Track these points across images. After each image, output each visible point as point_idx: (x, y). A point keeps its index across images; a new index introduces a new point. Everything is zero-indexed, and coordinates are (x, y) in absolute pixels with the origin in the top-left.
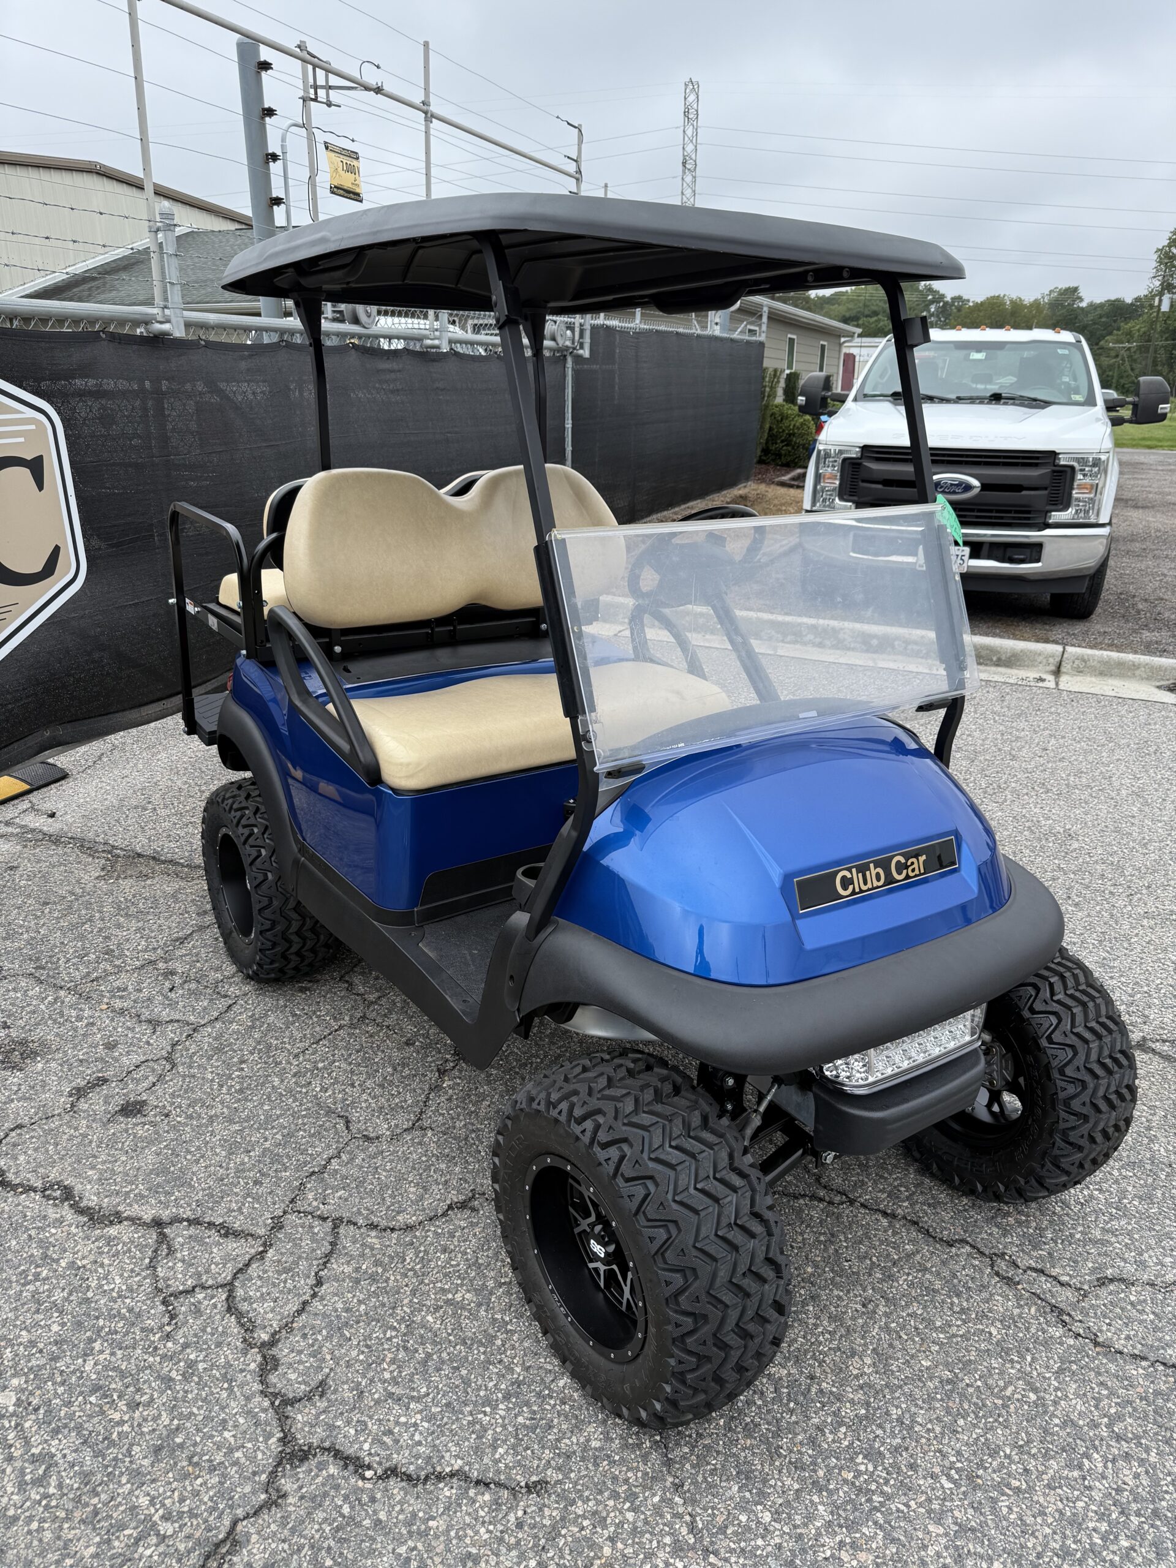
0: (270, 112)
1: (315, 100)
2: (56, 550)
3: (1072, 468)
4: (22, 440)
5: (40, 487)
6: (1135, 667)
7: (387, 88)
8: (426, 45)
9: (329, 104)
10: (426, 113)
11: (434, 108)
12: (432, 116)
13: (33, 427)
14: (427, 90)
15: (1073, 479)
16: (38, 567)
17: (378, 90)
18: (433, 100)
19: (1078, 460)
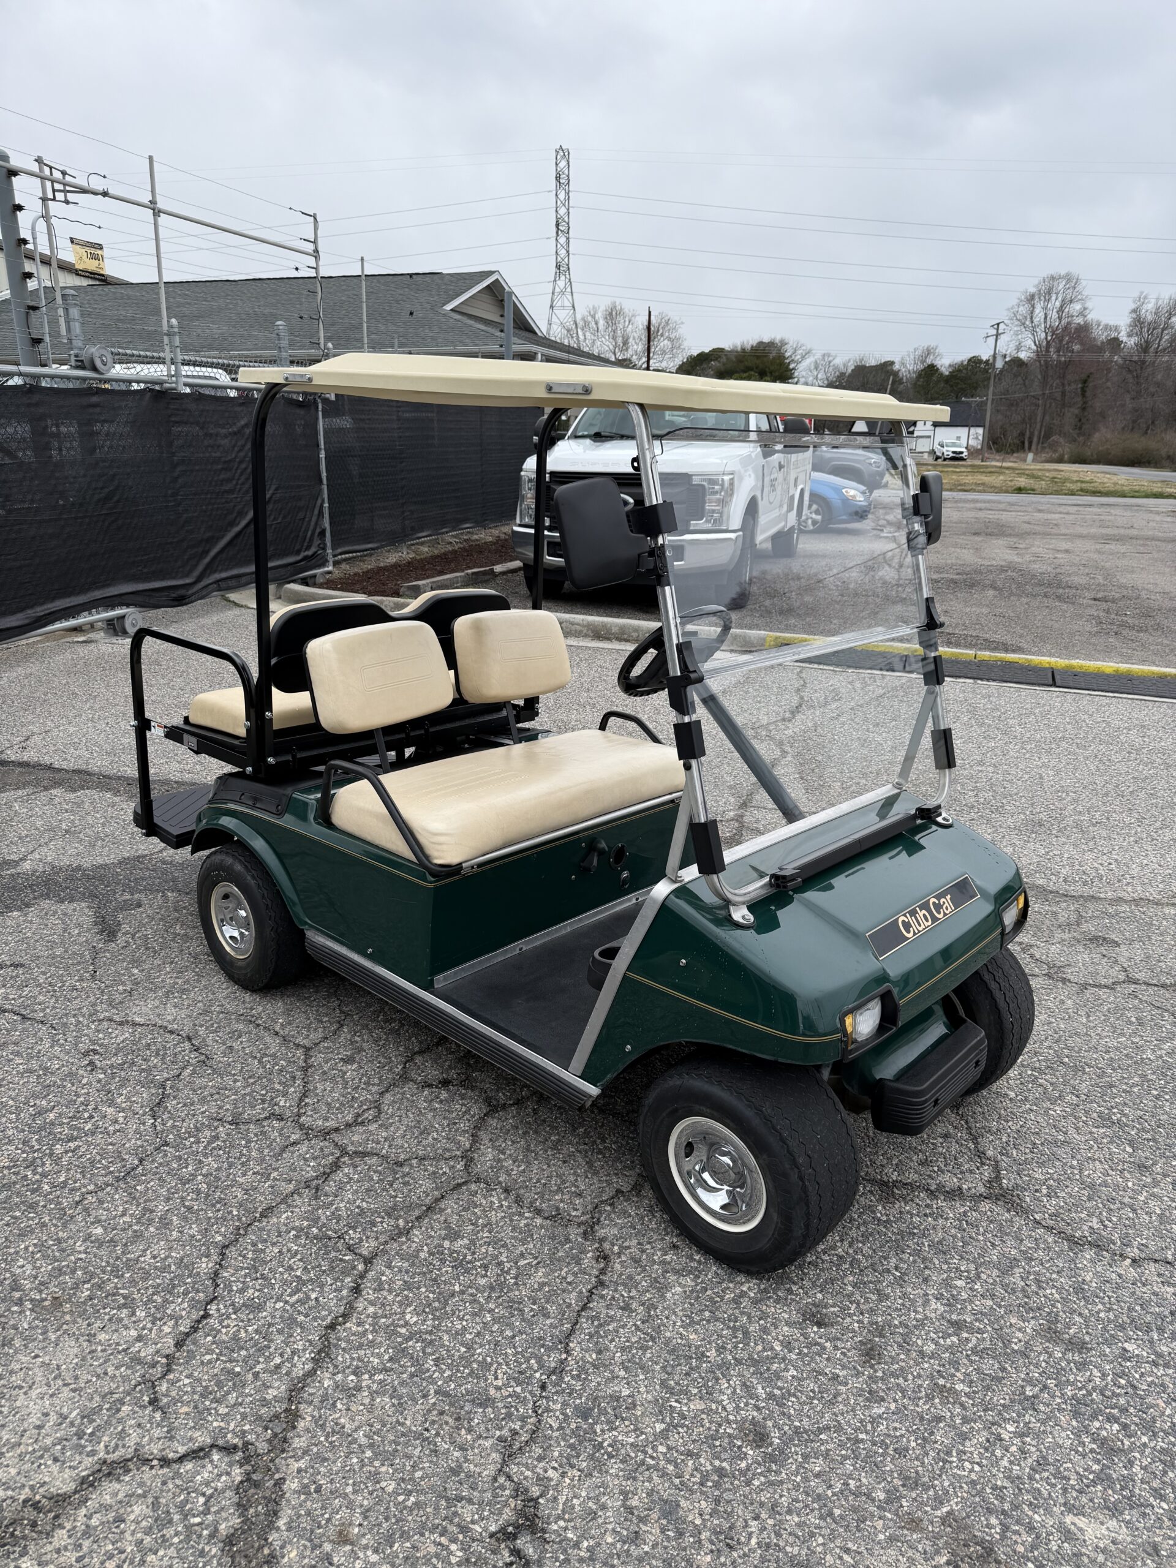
0: (19, 208)
1: (54, 199)
3: (703, 486)
7: (110, 192)
8: (151, 158)
9: (67, 202)
10: (153, 209)
11: (160, 205)
12: (160, 211)
14: (153, 191)
15: (704, 495)
17: (105, 194)
18: (158, 199)
19: (705, 480)
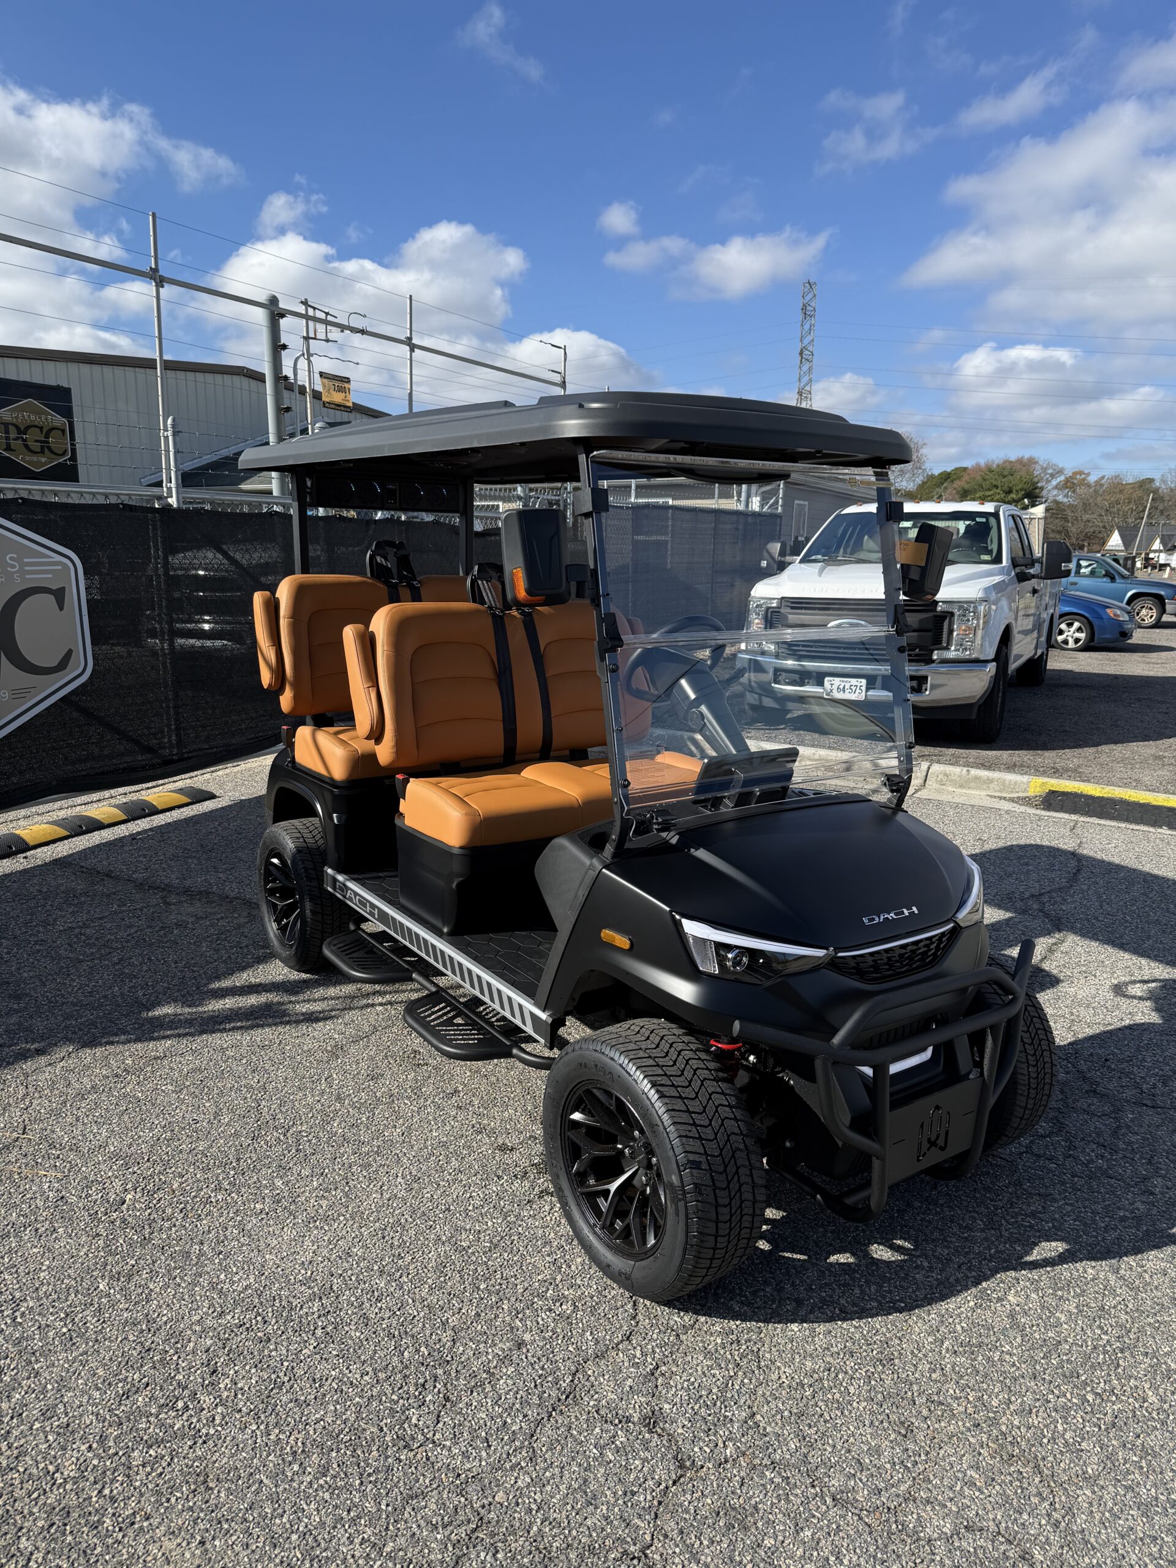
0: (284, 347)
1: (315, 339)
2: (70, 652)
3: (951, 614)
4: (50, 576)
5: (61, 608)
6: (990, 781)
9: (327, 340)
10: (410, 345)
11: (416, 341)
12: (415, 347)
13: (60, 567)
14: (411, 328)
16: (54, 663)
17: (363, 332)
18: (415, 335)
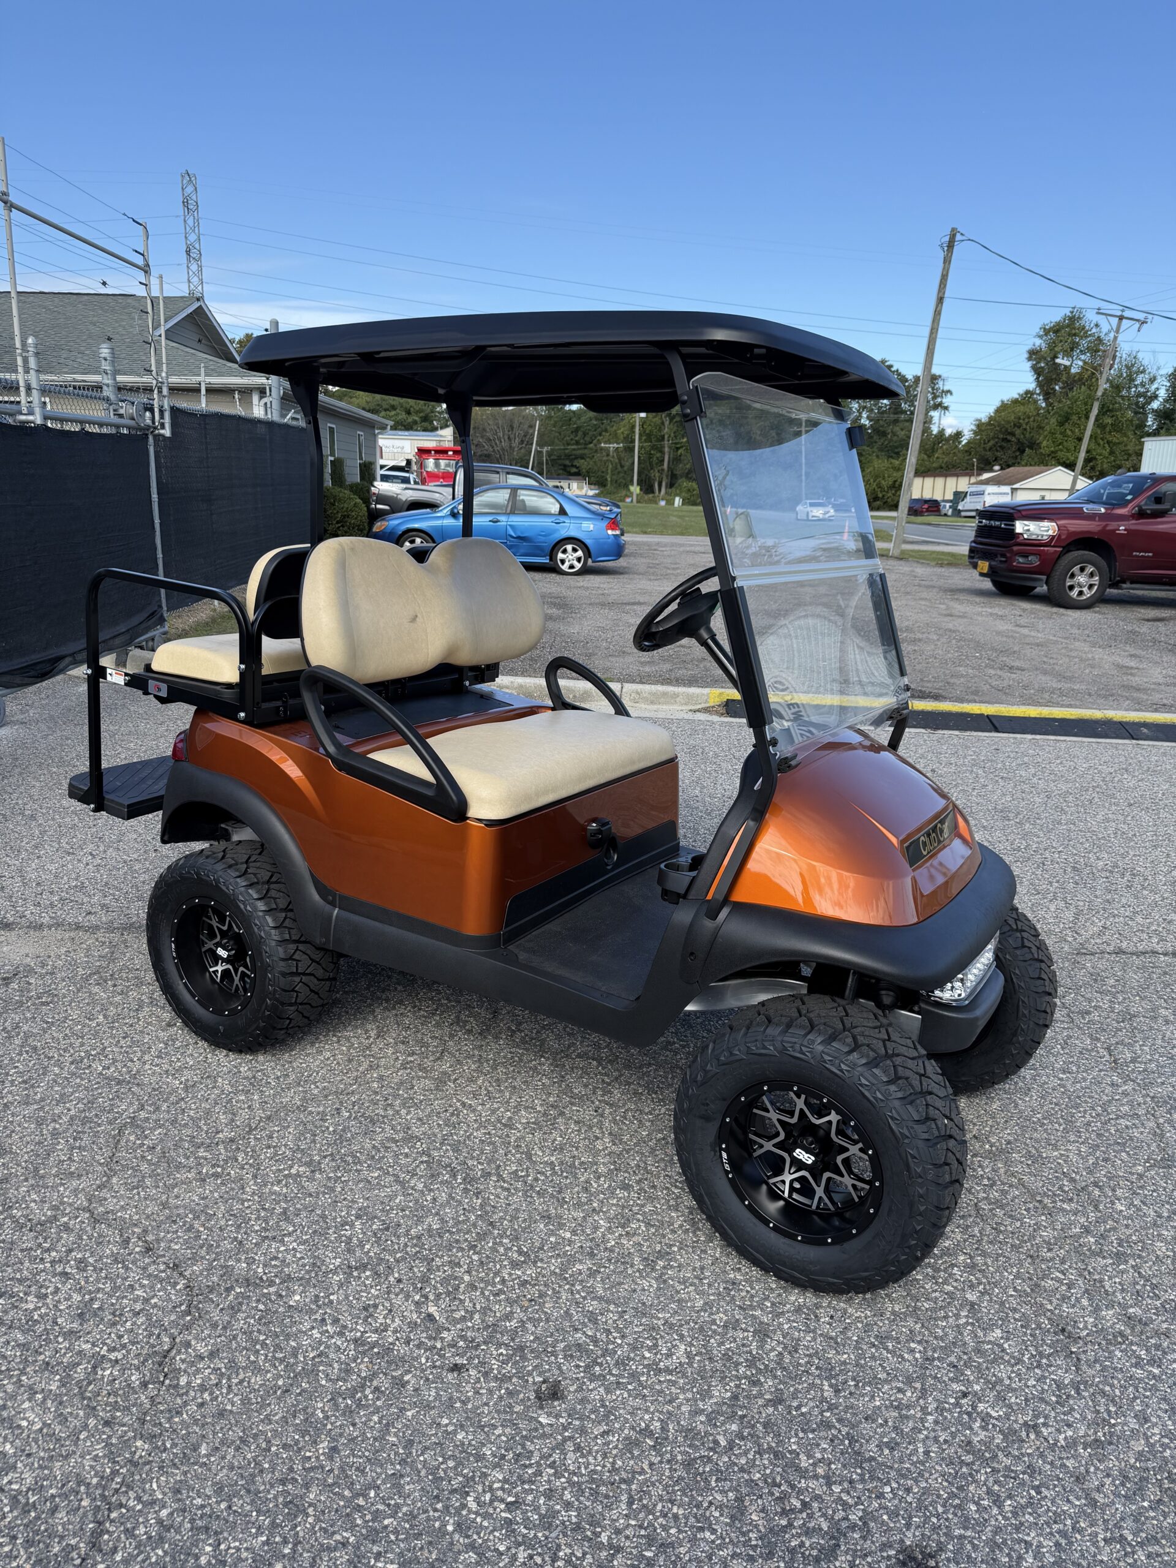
6: (676, 695)
10: (5, 202)
11: (12, 198)
12: (12, 206)
18: (13, 191)
